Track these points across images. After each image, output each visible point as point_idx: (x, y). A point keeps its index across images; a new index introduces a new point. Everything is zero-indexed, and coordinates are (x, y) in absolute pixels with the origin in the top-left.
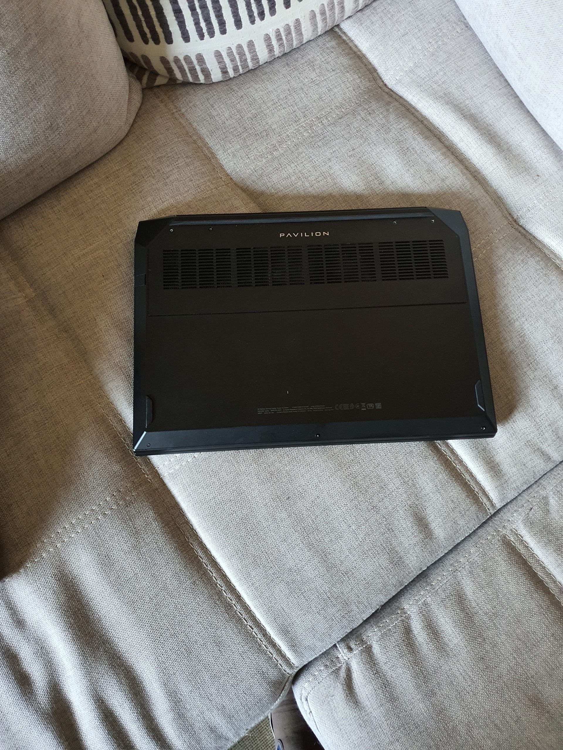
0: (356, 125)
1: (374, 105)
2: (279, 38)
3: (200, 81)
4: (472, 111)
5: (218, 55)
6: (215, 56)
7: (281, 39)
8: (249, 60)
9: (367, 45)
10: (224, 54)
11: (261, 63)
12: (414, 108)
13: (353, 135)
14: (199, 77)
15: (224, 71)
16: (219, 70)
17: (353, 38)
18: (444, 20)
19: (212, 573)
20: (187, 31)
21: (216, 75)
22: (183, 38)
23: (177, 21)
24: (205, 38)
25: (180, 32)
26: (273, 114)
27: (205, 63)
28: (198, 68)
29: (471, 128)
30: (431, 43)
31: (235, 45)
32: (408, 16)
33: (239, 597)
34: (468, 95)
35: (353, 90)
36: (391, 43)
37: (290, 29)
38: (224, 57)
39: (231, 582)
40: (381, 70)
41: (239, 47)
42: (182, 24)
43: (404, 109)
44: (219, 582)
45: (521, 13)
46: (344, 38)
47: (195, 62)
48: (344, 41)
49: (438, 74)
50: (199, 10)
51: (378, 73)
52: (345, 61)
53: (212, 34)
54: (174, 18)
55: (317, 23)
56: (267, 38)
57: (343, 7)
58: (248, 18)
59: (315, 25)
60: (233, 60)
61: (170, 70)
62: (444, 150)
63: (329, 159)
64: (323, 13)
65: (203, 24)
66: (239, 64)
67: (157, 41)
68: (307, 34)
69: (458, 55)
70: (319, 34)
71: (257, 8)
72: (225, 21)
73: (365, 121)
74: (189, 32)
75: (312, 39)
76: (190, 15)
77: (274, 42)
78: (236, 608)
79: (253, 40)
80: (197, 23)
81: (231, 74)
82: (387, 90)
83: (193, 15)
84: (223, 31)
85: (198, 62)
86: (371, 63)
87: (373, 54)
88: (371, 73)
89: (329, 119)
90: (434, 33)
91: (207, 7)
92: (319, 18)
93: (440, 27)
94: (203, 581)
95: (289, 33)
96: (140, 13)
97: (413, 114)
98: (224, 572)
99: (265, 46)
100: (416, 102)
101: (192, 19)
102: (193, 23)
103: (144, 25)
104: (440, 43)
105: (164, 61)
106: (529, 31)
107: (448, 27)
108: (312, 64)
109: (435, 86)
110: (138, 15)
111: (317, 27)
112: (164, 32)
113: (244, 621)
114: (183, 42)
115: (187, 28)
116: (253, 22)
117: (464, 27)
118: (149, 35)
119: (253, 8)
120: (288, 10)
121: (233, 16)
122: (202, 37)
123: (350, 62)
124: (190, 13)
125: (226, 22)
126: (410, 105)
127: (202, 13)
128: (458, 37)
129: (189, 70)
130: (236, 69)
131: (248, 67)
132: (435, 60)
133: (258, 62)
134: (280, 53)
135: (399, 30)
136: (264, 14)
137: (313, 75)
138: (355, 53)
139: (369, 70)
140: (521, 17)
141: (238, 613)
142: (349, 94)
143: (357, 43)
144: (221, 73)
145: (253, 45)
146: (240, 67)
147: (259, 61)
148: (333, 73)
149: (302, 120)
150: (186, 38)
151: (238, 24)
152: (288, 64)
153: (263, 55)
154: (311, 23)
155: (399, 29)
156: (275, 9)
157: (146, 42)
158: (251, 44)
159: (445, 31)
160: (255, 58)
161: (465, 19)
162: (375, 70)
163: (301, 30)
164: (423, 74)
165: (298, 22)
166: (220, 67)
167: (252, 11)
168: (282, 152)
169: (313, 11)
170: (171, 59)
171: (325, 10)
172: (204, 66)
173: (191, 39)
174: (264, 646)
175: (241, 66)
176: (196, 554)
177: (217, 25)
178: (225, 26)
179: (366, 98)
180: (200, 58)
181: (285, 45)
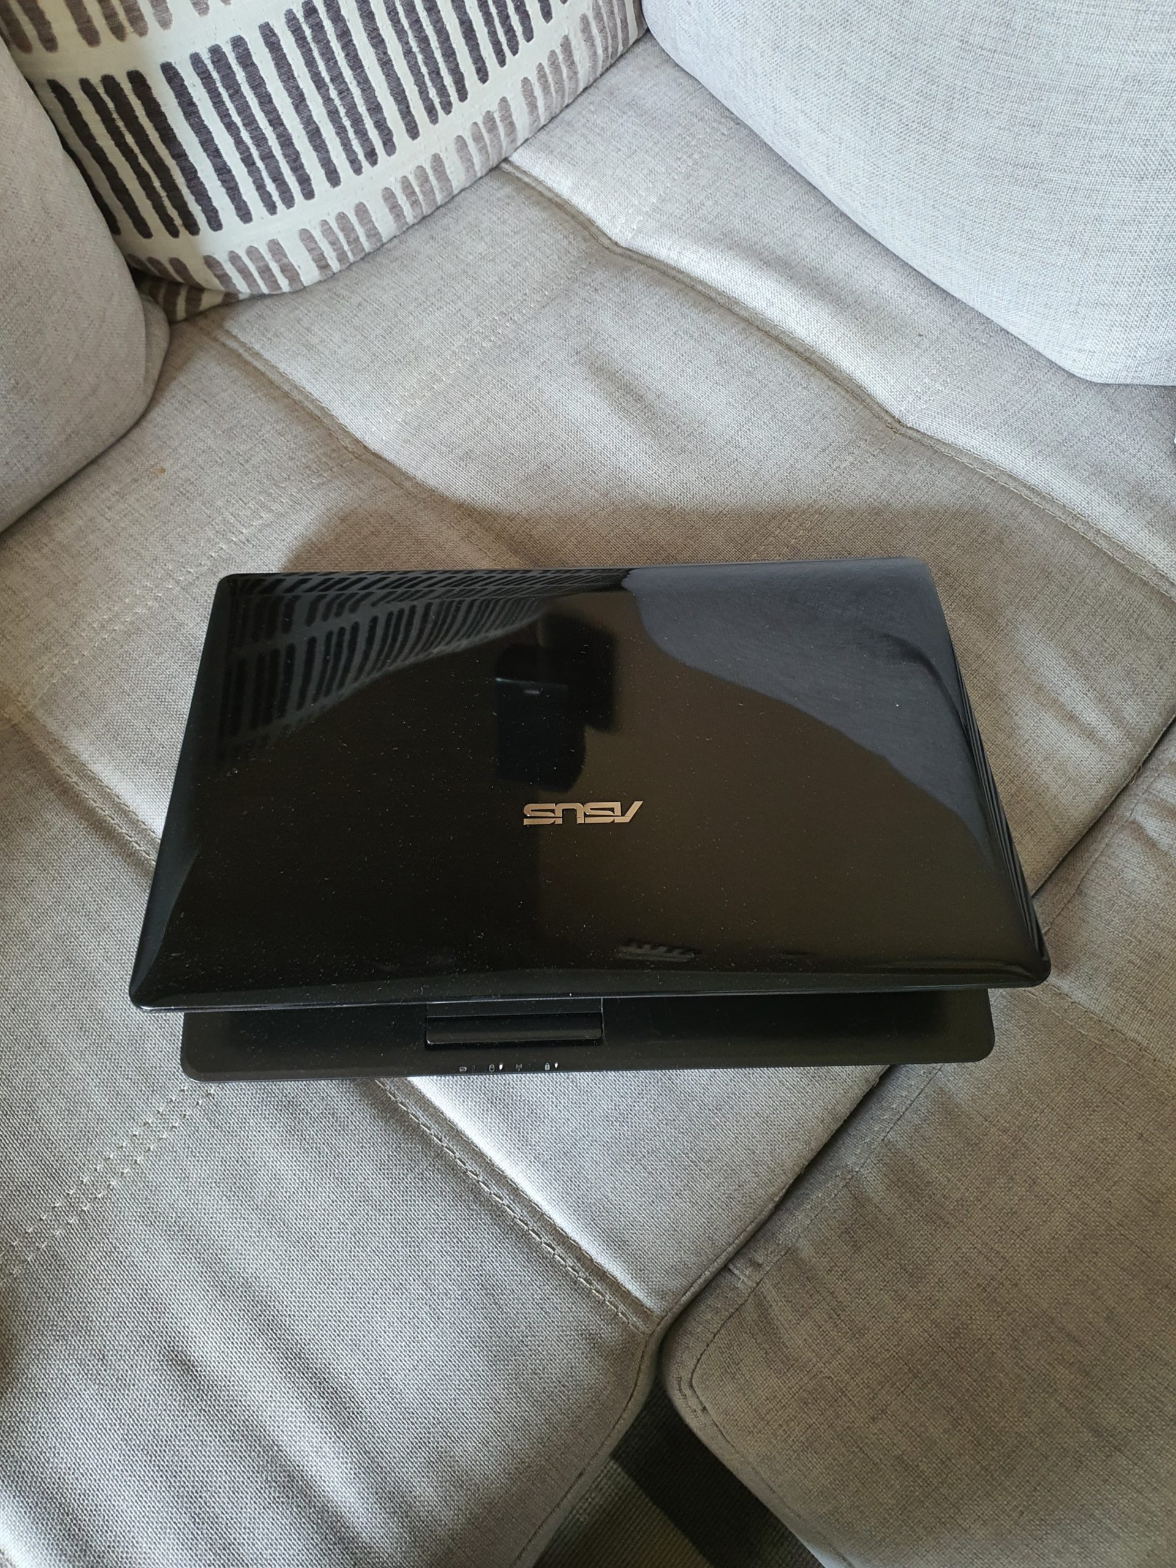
0: (574, 312)
1: (601, 275)
2: (409, 192)
3: (281, 288)
4: (778, 253)
5: (306, 236)
6: (302, 240)
7: (414, 193)
8: (363, 239)
9: (569, 183)
10: (317, 234)
11: (384, 240)
12: (674, 268)
13: (573, 330)
14: (280, 282)
15: (323, 266)
16: (313, 265)
17: (542, 178)
18: (695, 120)
19: (454, 1153)
20: (245, 202)
21: (309, 274)
22: (239, 216)
23: (225, 187)
24: (278, 210)
25: (232, 207)
26: (421, 322)
27: (285, 256)
28: (275, 268)
29: (783, 280)
30: (680, 159)
31: (334, 214)
32: (630, 125)
33: (515, 1191)
34: (765, 229)
35: (558, 258)
36: (609, 172)
37: (426, 173)
38: (317, 239)
39: (493, 1165)
40: (602, 220)
41: (342, 217)
42: (233, 191)
43: (656, 273)
44: (470, 1166)
45: (801, 54)
46: (527, 180)
47: (268, 257)
48: (527, 185)
49: (704, 205)
50: (260, 164)
51: (597, 227)
52: (534, 214)
53: (289, 201)
54: (219, 183)
55: (471, 156)
56: (389, 196)
57: (512, 124)
58: (348, 164)
59: (467, 160)
60: (334, 243)
61: (224, 278)
62: (742, 325)
63: (537, 377)
64: (478, 138)
65: (271, 187)
66: (346, 247)
67: (192, 227)
68: (458, 178)
69: (732, 169)
70: (479, 175)
71: (362, 146)
72: (309, 176)
73: (590, 303)
74: (248, 204)
75: (467, 185)
76: (247, 174)
77: (402, 200)
78: (513, 1211)
79: (365, 203)
80: (260, 187)
81: (335, 265)
82: (619, 251)
83: (250, 173)
84: (309, 194)
85: (273, 256)
86: (581, 213)
87: (583, 195)
88: (586, 228)
89: (524, 311)
90: (683, 143)
91: (274, 156)
92: (472, 147)
93: (691, 131)
94: (438, 1170)
95: (424, 179)
96: (157, 184)
97: (674, 278)
98: (476, 1147)
99: (387, 210)
100: (676, 258)
101: (250, 180)
102: (253, 187)
103: (167, 203)
104: (696, 156)
105: (211, 263)
106: (821, 79)
107: (705, 129)
108: (476, 230)
109: (703, 225)
110: (154, 188)
111: (473, 164)
112: (204, 211)
113: (534, 1235)
114: (241, 223)
115: (244, 197)
116: (358, 170)
117: (732, 123)
118: (178, 222)
119: (354, 147)
120: (416, 141)
121: (322, 165)
122: (272, 208)
123: (545, 215)
124: (245, 170)
125: (312, 177)
126: (667, 265)
127: (266, 167)
128: (727, 141)
129: (259, 273)
130: (342, 257)
131: (363, 250)
132: (694, 184)
133: (381, 240)
134: (415, 217)
135: (620, 150)
136: (376, 154)
137: (481, 248)
138: (550, 200)
139: (581, 224)
140: (803, 60)
141: (519, 1222)
142: (552, 266)
143: (550, 183)
144: (316, 269)
145: (366, 211)
146: (349, 254)
147: (381, 237)
148: (517, 237)
149: (476, 321)
150: (245, 215)
151: (333, 177)
152: (432, 238)
153: (385, 224)
154: (461, 158)
155: (620, 147)
156: (393, 143)
157: (174, 233)
158: (361, 210)
159: (701, 137)
160: (373, 233)
161: (732, 113)
162: (591, 222)
163: (445, 173)
164: (678, 210)
165: (437, 160)
166: (313, 259)
167: (354, 152)
168: (449, 381)
169: (460, 137)
170: (222, 257)
171: (480, 132)
172: (285, 261)
173: (253, 217)
174: (582, 1280)
175: (352, 250)
176: (415, 1122)
177: (297, 184)
178: (310, 184)
179: (584, 267)
180: (275, 248)
181: (423, 203)
